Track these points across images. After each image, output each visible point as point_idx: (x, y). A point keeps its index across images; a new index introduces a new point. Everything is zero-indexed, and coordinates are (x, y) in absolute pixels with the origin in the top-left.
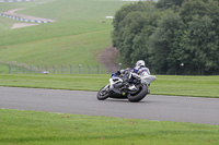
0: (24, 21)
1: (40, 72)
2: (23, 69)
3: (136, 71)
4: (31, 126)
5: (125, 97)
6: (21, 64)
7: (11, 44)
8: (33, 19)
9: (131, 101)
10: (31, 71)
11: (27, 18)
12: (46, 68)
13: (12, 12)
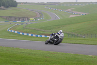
0: (75, 14)
1: (81, 37)
2: (74, 35)
3: (58, 34)
4: (78, 61)
5: (53, 43)
6: (73, 33)
7: (69, 24)
8: (79, 13)
9: (55, 44)
10: (78, 36)
11: (76, 13)
12: (84, 35)
13: (69, 10)
